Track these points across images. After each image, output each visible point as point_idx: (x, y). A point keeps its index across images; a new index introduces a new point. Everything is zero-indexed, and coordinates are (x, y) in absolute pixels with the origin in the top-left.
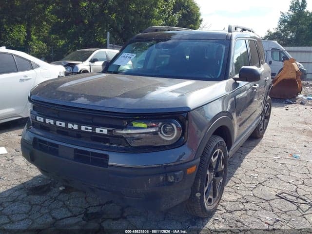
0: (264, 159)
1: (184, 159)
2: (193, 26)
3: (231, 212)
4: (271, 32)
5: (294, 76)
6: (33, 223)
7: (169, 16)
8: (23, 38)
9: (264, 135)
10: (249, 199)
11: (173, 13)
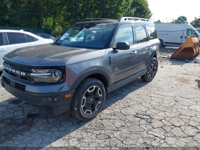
0: (141, 93)
1: (63, 90)
2: (144, 16)
3: (102, 119)
4: (197, 18)
5: (192, 46)
6: (3, 116)
7: (129, 10)
8: (51, 24)
9: (153, 80)
10: (117, 113)
11: (131, 9)
